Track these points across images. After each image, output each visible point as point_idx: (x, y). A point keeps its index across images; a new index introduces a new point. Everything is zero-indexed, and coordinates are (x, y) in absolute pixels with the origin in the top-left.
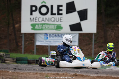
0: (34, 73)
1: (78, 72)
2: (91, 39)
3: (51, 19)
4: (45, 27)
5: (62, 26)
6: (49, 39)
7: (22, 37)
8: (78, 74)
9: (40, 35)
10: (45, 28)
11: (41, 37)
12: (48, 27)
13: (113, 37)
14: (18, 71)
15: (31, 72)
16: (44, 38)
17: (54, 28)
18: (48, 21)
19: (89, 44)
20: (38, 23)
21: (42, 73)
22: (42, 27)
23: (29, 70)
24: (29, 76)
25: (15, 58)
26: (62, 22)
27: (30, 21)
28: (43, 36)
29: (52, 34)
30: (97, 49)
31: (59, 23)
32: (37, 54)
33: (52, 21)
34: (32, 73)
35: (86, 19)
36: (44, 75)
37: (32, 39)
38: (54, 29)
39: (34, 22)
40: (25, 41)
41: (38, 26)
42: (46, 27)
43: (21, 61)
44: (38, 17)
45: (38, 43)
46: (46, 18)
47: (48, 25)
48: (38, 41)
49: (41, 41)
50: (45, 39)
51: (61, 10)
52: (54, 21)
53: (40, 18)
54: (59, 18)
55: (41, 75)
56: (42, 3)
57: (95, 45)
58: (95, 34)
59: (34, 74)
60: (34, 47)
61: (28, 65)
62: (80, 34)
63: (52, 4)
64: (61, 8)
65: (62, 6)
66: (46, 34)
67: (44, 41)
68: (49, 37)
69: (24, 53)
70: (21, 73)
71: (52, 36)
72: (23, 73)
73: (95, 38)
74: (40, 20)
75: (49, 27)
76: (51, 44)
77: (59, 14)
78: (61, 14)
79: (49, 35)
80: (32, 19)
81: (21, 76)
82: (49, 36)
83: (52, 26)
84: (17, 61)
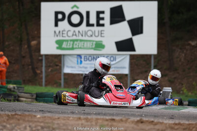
3: (86, 33)
4: (78, 44)
5: (104, 43)
6: (85, 64)
7: (42, 60)
9: (70, 58)
11: (71, 61)
12: (83, 44)
13: (182, 60)
16: (76, 62)
17: (91, 47)
18: (82, 36)
19: (146, 72)
20: (67, 38)
22: (73, 45)
25: (35, 93)
26: (103, 37)
27: (55, 36)
28: (75, 60)
29: (89, 57)
31: (99, 39)
32: (65, 87)
33: (89, 35)
35: (141, 32)
37: (57, 64)
38: (92, 48)
39: (60, 38)
40: (47, 67)
41: (67, 43)
42: (78, 46)
43: (44, 98)
44: (67, 30)
45: (67, 70)
46: (79, 32)
47: (83, 42)
48: (67, 67)
49: (72, 67)
51: (103, 19)
52: (91, 36)
53: (70, 31)
54: (99, 31)
56: (72, 8)
58: (154, 55)
60: (61, 76)
62: (131, 56)
63: (88, 10)
64: (101, 16)
65: (103, 12)
66: (80, 56)
67: (77, 68)
68: (85, 61)
69: (46, 85)
71: (89, 59)
73: (155, 62)
74: (70, 34)
75: (83, 46)
76: (87, 71)
77: (99, 25)
78: (103, 25)
79: (85, 57)
80: (57, 32)
82: (84, 59)
83: (89, 43)
84: (38, 98)
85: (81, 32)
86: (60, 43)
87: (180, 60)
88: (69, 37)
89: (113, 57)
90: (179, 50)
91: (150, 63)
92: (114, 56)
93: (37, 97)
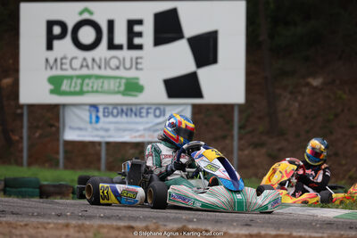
0: (60, 224)
1: (190, 221)
2: (230, 122)
3: (107, 63)
4: (91, 85)
5: (142, 82)
6: (104, 122)
7: (22, 115)
8: (190, 226)
9: (76, 110)
10: (90, 89)
11: (79, 117)
12: (100, 85)
13: (295, 115)
14: (10, 219)
15: (50, 221)
16: (88, 119)
17: (116, 89)
18: (100, 67)
19: (224, 137)
20: (70, 72)
21: (83, 224)
22: (82, 85)
23: (44, 216)
24: (45, 233)
25: (3, 178)
26: (141, 69)
27: (46, 68)
28: (85, 114)
29: (114, 108)
30: (246, 152)
31: (132, 74)
32: (66, 168)
33: (113, 66)
34: (52, 226)
35: (214, 61)
36: (89, 231)
37: (52, 122)
38: (118, 92)
39: (57, 72)
40: (32, 128)
41: (69, 81)
42: (92, 87)
43: (21, 187)
44: (70, 57)
45: (70, 135)
46: (93, 60)
47: (101, 80)
48: (71, 128)
49: (80, 129)
50: (91, 122)
51: (140, 35)
52: (118, 68)
53: (76, 58)
54: (131, 59)
55: (79, 232)
56: (81, 13)
57: (240, 138)
58: (240, 106)
59: (57, 227)
60: (58, 146)
61: (41, 200)
62: (194, 107)
64: (137, 28)
65: (140, 22)
66: (95, 107)
67: (90, 130)
68: (104, 116)
69: (30, 164)
70: (21, 226)
71: (112, 113)
72: (26, 225)
73: (240, 120)
74: (76, 64)
75: (102, 87)
76: (110, 137)
77: (132, 46)
79: (104, 109)
80: (51, 61)
81: (21, 235)
82: (104, 112)
83: (112, 81)
84: (8, 189)
85: (98, 60)
86: (56, 83)
87: (290, 116)
88: (75, 69)
89: (159, 109)
90: (289, 96)
91: (232, 120)
92: (162, 107)
93: (6, 186)
